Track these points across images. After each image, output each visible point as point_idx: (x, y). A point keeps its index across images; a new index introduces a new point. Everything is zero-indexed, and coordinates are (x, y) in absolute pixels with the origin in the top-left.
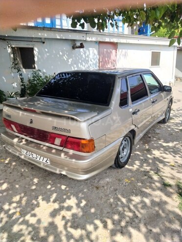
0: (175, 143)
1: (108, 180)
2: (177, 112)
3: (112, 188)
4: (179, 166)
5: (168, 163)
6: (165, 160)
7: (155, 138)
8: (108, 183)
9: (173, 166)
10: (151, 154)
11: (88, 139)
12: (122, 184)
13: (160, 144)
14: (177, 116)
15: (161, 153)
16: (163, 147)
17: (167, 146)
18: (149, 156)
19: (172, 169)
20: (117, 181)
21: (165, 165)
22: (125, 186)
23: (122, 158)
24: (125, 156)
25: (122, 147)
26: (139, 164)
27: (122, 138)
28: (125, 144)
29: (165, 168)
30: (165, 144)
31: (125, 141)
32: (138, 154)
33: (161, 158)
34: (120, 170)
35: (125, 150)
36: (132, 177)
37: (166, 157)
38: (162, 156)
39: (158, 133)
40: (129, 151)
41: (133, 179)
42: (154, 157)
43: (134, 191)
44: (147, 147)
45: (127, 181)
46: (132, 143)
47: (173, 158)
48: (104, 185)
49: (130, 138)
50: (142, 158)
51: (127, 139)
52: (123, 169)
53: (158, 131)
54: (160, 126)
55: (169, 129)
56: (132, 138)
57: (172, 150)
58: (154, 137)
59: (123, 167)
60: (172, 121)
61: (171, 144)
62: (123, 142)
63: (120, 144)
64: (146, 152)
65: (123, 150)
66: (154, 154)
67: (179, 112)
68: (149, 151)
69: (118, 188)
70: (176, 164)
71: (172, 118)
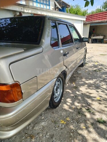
0: (94, 80)
1: (43, 124)
2: (88, 59)
3: (48, 134)
4: (104, 100)
5: (95, 97)
6: (92, 95)
7: (79, 77)
8: (43, 127)
9: (100, 101)
10: (79, 91)
11: (11, 83)
12: (59, 127)
13: (84, 82)
14: (89, 62)
15: (86, 89)
16: (86, 84)
17: (89, 83)
18: (77, 93)
19: (100, 103)
20: (53, 124)
21: (93, 100)
22: (62, 129)
23: (56, 98)
24: (59, 95)
25: (56, 87)
26: (71, 102)
27: (56, 79)
28: (58, 84)
29: (94, 103)
30: (87, 82)
31: (58, 81)
32: (68, 92)
33: (88, 94)
34: (54, 110)
35: (59, 90)
36: (67, 117)
37: (92, 93)
38: (88, 92)
39: (80, 74)
40: (62, 91)
41: (68, 119)
42: (82, 93)
43: (72, 134)
44: (75, 85)
45: (63, 122)
46: (64, 83)
47: (97, 93)
48: (39, 131)
49: (62, 78)
50: (72, 95)
51: (59, 79)
52: (57, 108)
53: (79, 72)
54: (80, 69)
55: (87, 70)
56: (63, 79)
57: (93, 86)
58: (77, 77)
59: (58, 106)
60: (87, 65)
61: (91, 82)
62: (56, 83)
63: (54, 85)
64: (74, 89)
65: (57, 90)
66: (81, 91)
67: (90, 59)
68: (76, 88)
69: (55, 132)
70: (101, 98)
71: (86, 63)
